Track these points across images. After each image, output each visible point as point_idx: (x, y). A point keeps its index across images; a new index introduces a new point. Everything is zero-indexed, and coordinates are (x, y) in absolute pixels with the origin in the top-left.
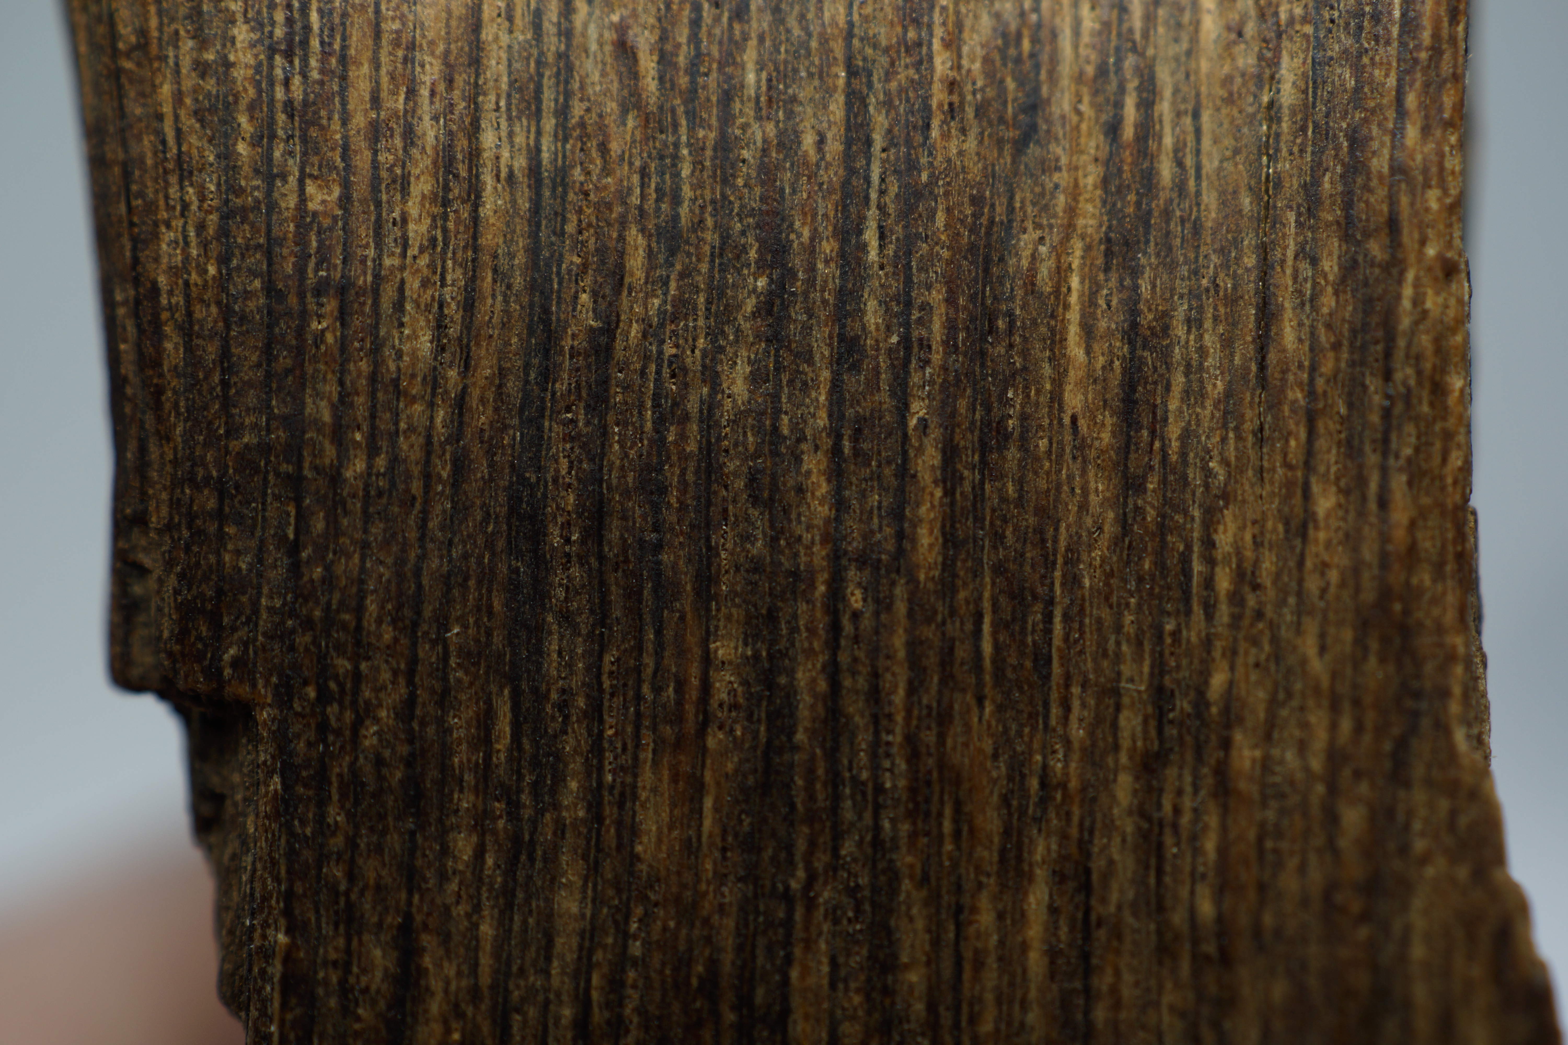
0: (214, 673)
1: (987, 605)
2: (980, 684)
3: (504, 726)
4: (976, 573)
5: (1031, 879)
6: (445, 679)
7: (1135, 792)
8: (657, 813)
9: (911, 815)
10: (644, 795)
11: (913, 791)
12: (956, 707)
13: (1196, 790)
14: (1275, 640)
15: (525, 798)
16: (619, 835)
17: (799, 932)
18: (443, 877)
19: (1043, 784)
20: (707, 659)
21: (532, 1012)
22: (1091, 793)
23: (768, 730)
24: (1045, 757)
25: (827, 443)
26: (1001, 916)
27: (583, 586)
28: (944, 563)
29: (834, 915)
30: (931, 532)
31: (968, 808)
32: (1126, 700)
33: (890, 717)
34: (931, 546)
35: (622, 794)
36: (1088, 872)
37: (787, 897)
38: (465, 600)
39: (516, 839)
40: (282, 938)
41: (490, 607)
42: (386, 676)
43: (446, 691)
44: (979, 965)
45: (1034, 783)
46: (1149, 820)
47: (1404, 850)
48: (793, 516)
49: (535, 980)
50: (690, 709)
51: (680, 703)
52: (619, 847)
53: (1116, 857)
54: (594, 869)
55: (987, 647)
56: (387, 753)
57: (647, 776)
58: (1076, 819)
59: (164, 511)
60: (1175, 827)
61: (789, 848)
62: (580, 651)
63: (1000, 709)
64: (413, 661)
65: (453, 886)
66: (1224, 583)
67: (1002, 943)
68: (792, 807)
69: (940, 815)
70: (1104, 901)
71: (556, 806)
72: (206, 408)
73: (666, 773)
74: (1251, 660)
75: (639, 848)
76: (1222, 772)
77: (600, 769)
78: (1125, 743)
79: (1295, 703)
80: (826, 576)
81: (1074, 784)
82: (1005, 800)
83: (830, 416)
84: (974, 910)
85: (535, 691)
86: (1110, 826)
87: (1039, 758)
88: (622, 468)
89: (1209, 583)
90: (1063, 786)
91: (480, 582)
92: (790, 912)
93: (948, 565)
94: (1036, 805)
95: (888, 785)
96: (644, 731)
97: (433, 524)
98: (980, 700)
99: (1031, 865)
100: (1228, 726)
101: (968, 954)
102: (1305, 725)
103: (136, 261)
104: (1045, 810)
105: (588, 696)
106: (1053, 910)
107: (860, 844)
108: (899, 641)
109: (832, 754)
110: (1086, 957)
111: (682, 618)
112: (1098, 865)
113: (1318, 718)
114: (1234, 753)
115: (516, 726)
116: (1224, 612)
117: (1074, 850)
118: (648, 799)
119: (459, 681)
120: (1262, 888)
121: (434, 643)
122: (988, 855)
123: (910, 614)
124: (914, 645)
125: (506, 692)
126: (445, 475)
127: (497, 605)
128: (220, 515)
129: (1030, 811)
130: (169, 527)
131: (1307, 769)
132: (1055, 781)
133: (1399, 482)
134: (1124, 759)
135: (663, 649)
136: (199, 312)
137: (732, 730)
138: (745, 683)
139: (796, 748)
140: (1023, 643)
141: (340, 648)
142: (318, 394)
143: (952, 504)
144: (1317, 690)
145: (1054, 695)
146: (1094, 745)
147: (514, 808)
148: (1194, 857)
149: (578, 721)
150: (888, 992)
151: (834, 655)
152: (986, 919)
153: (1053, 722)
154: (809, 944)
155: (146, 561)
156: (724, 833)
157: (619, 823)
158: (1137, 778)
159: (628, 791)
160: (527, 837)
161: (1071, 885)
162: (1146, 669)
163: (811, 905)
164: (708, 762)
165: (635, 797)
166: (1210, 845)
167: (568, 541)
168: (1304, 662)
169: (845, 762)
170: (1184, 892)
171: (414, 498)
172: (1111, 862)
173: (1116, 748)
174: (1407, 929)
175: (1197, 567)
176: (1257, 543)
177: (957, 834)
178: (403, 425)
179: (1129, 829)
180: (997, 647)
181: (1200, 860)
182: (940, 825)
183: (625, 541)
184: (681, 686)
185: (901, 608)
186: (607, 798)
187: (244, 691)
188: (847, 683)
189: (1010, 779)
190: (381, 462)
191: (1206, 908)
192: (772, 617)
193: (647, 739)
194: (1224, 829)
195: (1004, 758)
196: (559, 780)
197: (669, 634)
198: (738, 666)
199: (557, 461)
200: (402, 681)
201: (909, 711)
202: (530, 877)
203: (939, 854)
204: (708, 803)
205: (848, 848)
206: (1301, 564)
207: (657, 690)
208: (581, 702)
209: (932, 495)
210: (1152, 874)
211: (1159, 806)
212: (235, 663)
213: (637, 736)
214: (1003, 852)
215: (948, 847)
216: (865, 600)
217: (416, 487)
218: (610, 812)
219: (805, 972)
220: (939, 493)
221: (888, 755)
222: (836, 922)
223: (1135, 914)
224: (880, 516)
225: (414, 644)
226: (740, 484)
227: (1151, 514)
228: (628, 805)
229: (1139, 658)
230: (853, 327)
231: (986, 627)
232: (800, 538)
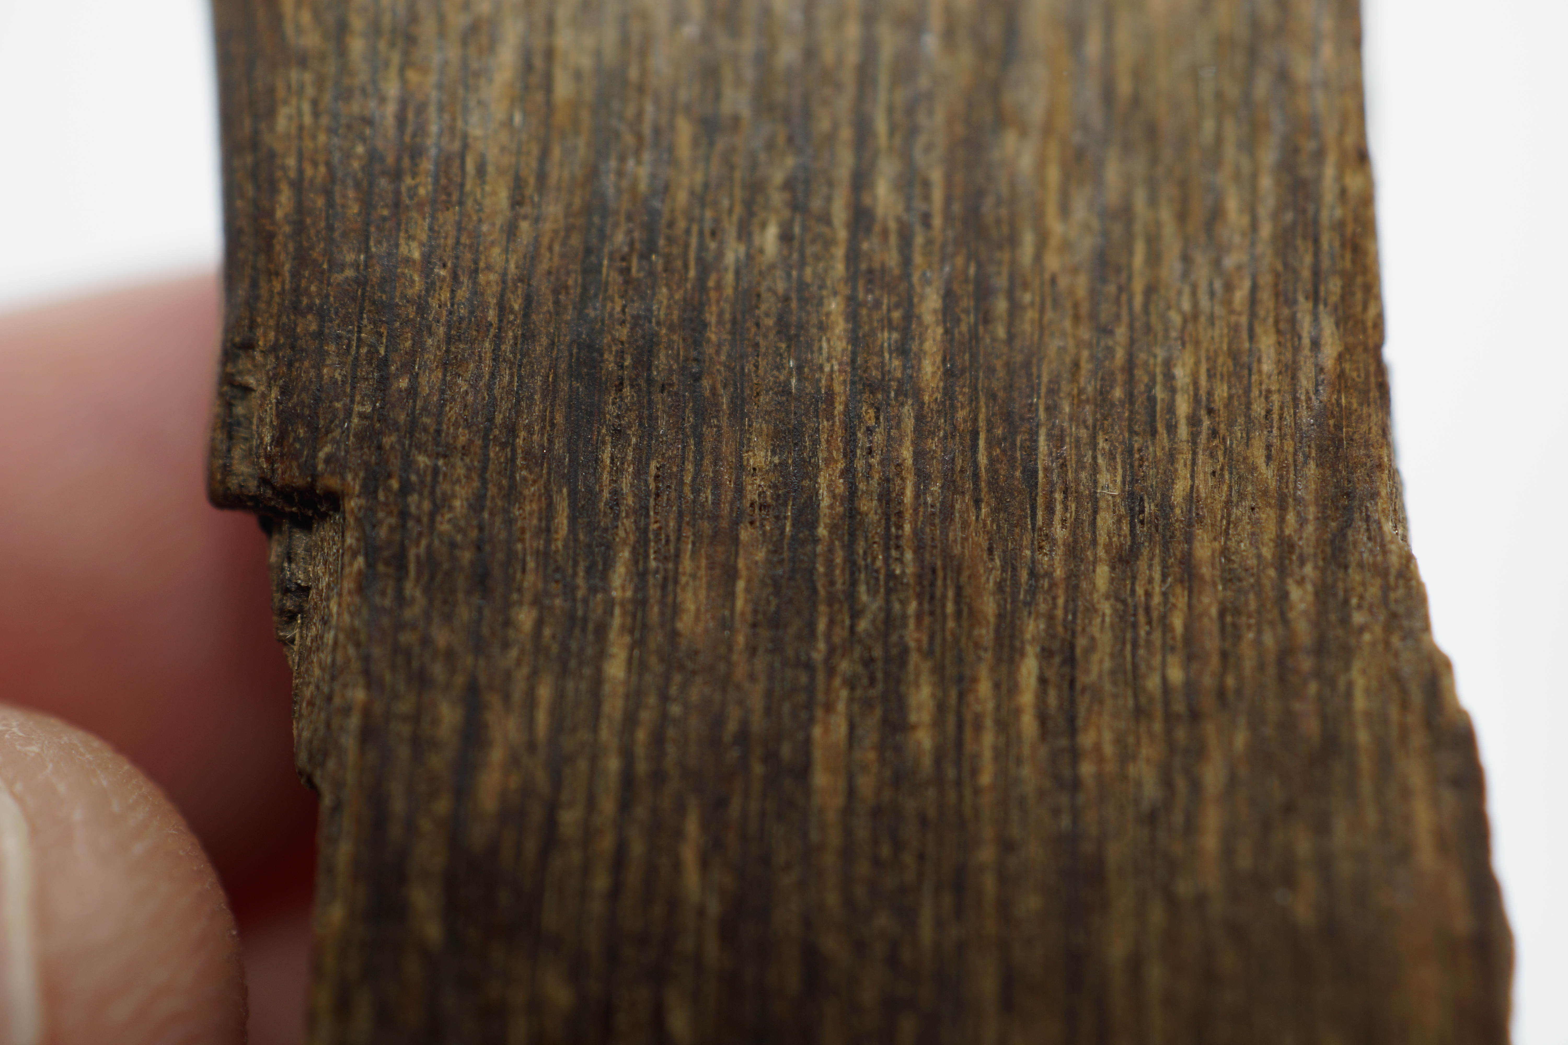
0: (309, 468)
1: (982, 423)
2: (977, 488)
3: (562, 521)
4: (973, 399)
5: (1023, 654)
6: (512, 477)
7: (1112, 580)
8: (695, 594)
9: (919, 597)
10: (683, 580)
11: (919, 577)
12: (957, 506)
13: (1164, 577)
14: (1228, 452)
15: (580, 581)
16: (662, 613)
17: (820, 697)
18: (506, 645)
19: (1033, 574)
20: (741, 467)
21: (583, 765)
22: (1074, 581)
23: (793, 525)
24: (1033, 552)
25: (845, 290)
26: (997, 686)
27: (633, 404)
28: (945, 388)
29: (851, 684)
30: (934, 364)
31: (968, 591)
32: (1102, 504)
33: (900, 514)
34: (934, 374)
35: (665, 579)
36: (1072, 647)
37: (809, 667)
38: (530, 413)
39: (571, 616)
40: (359, 695)
41: (552, 419)
42: (461, 471)
43: (513, 486)
44: (978, 727)
45: (1024, 575)
46: (1124, 602)
47: (1345, 621)
48: (815, 348)
49: (584, 735)
50: (726, 508)
51: (717, 503)
52: (662, 625)
53: (1097, 635)
54: (639, 643)
55: (983, 459)
56: (459, 538)
57: (687, 564)
58: (1061, 601)
59: (272, 335)
60: (1148, 610)
61: (811, 626)
62: (630, 458)
63: (995, 511)
64: (485, 461)
65: (514, 653)
66: (1183, 407)
67: (998, 708)
68: (815, 591)
69: (944, 597)
70: (1087, 672)
71: (606, 590)
72: (312, 248)
73: (704, 562)
74: (1209, 470)
75: (679, 625)
76: (1188, 563)
77: (646, 557)
78: (1102, 539)
79: (1247, 503)
80: (843, 398)
81: (1059, 573)
82: (1000, 587)
83: (847, 267)
84: (975, 680)
85: (590, 490)
86: (1091, 610)
87: (1028, 553)
88: (669, 307)
89: (1171, 409)
90: (1049, 574)
91: (544, 398)
92: (812, 678)
93: (948, 393)
94: (1026, 592)
95: (898, 572)
96: (684, 525)
97: (506, 347)
98: (977, 502)
99: (1023, 643)
100: (1190, 525)
101: (969, 717)
102: (1255, 523)
103: (256, 132)
104: (1034, 594)
105: (635, 495)
106: (1043, 681)
107: (873, 622)
108: (907, 453)
109: (850, 548)
110: (1072, 720)
111: (719, 434)
112: (1081, 642)
113: (1268, 516)
114: (1197, 544)
115: (573, 520)
116: (1183, 431)
117: (1060, 629)
118: (687, 583)
119: (524, 479)
120: (1224, 655)
121: (503, 446)
122: (986, 634)
123: (918, 430)
124: (919, 455)
125: (565, 490)
126: (516, 307)
127: (559, 419)
128: (319, 335)
129: (1022, 597)
130: (274, 349)
131: (1259, 556)
132: (1042, 572)
133: (1328, 324)
134: (1101, 553)
135: (702, 458)
136: (309, 171)
137: (762, 526)
138: (775, 487)
139: (816, 541)
140: (1013, 459)
141: (422, 448)
142: (411, 238)
143: (952, 340)
144: (1265, 493)
145: (1040, 500)
146: (1075, 541)
147: (570, 591)
148: (1164, 634)
149: (627, 517)
150: (898, 749)
151: (852, 462)
152: (984, 688)
153: (1040, 522)
154: (829, 708)
155: (251, 381)
156: (755, 612)
157: (662, 602)
158: (1113, 568)
159: (671, 574)
160: (580, 613)
161: (1057, 660)
162: (1119, 479)
163: (831, 672)
164: (741, 552)
165: (676, 582)
166: (1178, 622)
167: (622, 367)
168: (1254, 469)
169: (861, 552)
170: (1157, 661)
171: (491, 325)
172: (1093, 639)
173: (1094, 542)
174: (1350, 685)
175: (1159, 393)
176: (1211, 375)
177: (958, 614)
178: (482, 264)
179: (1108, 611)
180: (992, 461)
181: (1169, 635)
182: (944, 606)
183: (671, 366)
184: (717, 486)
185: (909, 424)
186: (651, 581)
187: (334, 483)
188: (862, 486)
189: (1004, 570)
190: (463, 293)
191: (1176, 675)
192: (797, 432)
193: (688, 532)
194: (1190, 606)
195: (997, 553)
196: (608, 564)
197: (708, 445)
198: (767, 472)
199: (613, 301)
200: (474, 476)
201: (916, 510)
202: (582, 650)
203: (943, 630)
204: (741, 585)
205: (863, 625)
206: (1248, 390)
207: (696, 491)
208: (630, 500)
209: (934, 332)
210: (1128, 647)
211: (1133, 591)
212: (328, 460)
213: (679, 530)
214: (997, 630)
215: (951, 624)
216: (877, 418)
217: (492, 315)
218: (654, 593)
219: (827, 730)
220: (940, 330)
221: (898, 547)
222: (853, 688)
223: (1115, 683)
224: (890, 353)
225: (485, 447)
226: (770, 322)
227: (1120, 354)
228: (670, 587)
229: (1113, 469)
230: (867, 200)
231: (982, 443)
232: (821, 368)
